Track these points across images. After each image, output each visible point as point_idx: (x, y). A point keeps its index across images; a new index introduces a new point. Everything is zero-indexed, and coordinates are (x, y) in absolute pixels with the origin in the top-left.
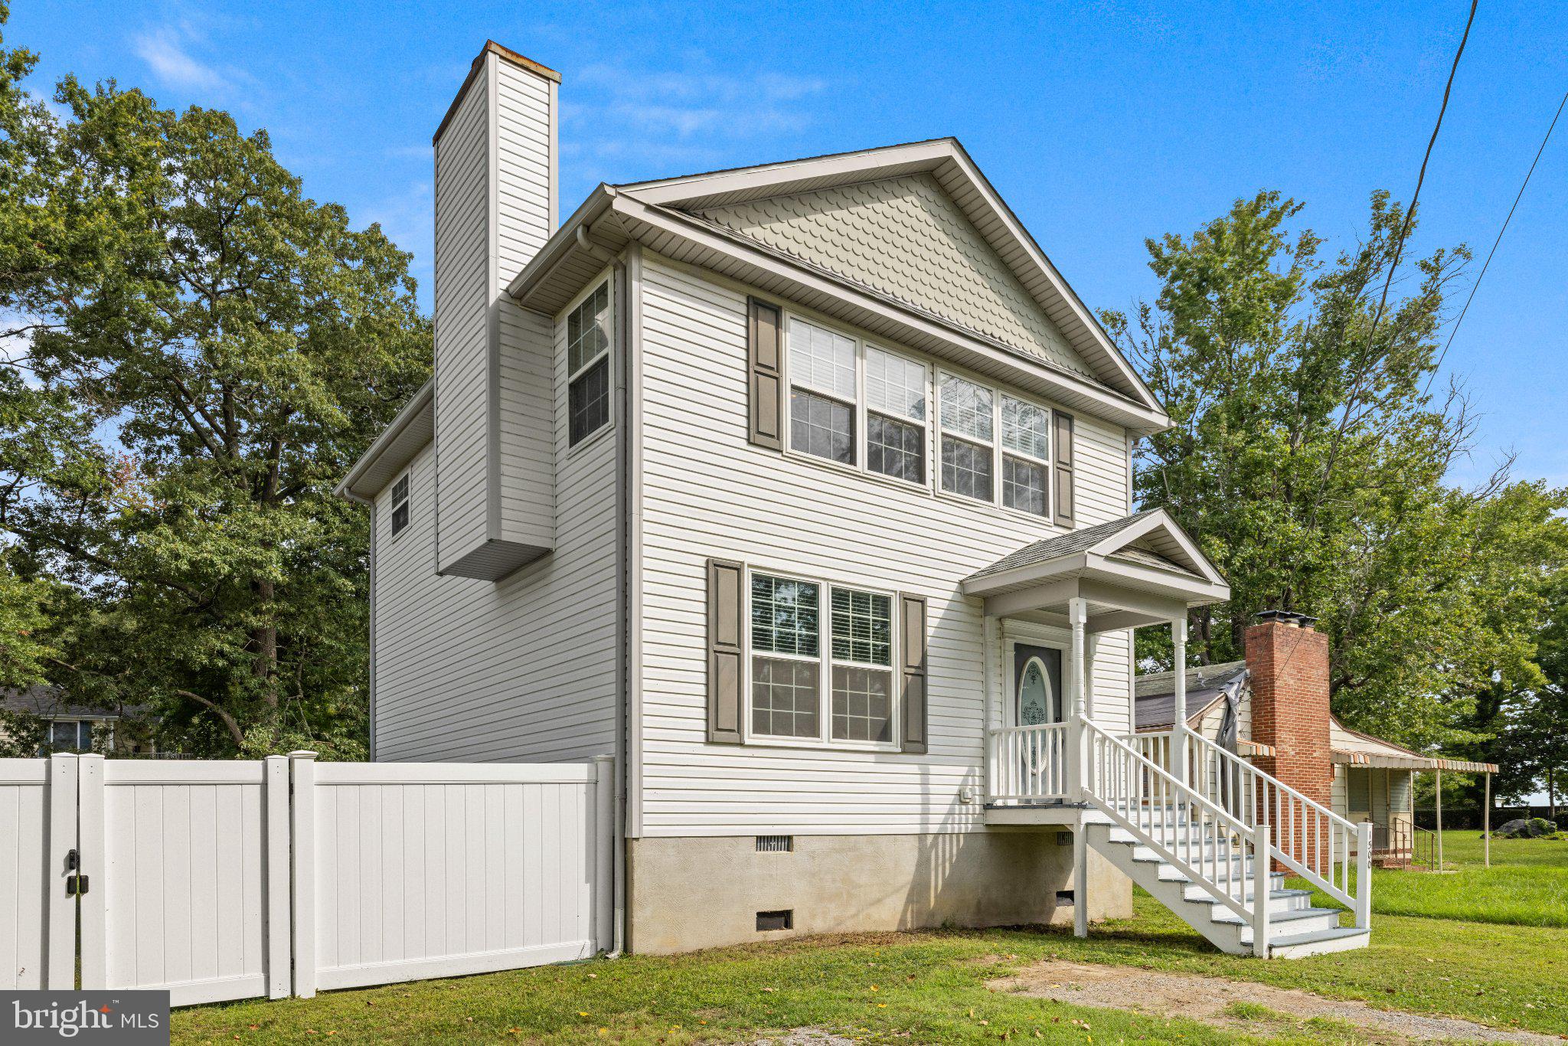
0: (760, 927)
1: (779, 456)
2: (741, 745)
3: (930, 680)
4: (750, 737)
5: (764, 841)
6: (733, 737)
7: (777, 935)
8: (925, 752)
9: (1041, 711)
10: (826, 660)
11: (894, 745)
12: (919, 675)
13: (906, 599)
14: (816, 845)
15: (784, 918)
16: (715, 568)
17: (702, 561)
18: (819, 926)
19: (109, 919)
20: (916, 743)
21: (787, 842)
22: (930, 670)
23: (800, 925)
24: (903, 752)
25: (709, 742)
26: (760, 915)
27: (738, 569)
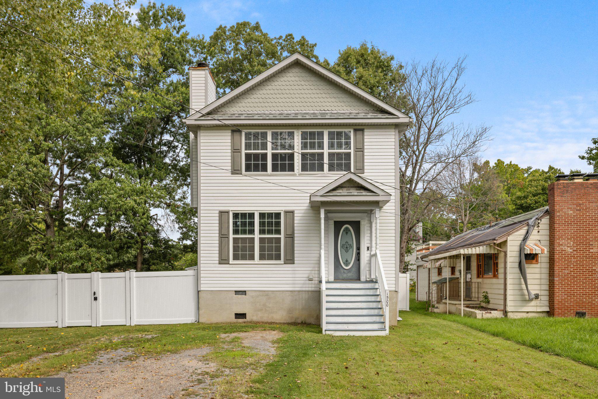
0: (236, 318)
1: (241, 175)
2: (229, 264)
3: (295, 239)
4: (231, 261)
5: (237, 292)
6: (226, 262)
7: (240, 320)
8: (294, 263)
9: (350, 245)
10: (257, 236)
11: (282, 261)
12: (291, 237)
13: (286, 212)
14: (254, 294)
15: (242, 316)
16: (221, 213)
17: (218, 212)
18: (255, 319)
19: (100, 306)
20: (290, 260)
21: (244, 293)
22: (296, 235)
23: (248, 318)
24: (285, 264)
25: (220, 264)
26: (236, 314)
27: (228, 212)
